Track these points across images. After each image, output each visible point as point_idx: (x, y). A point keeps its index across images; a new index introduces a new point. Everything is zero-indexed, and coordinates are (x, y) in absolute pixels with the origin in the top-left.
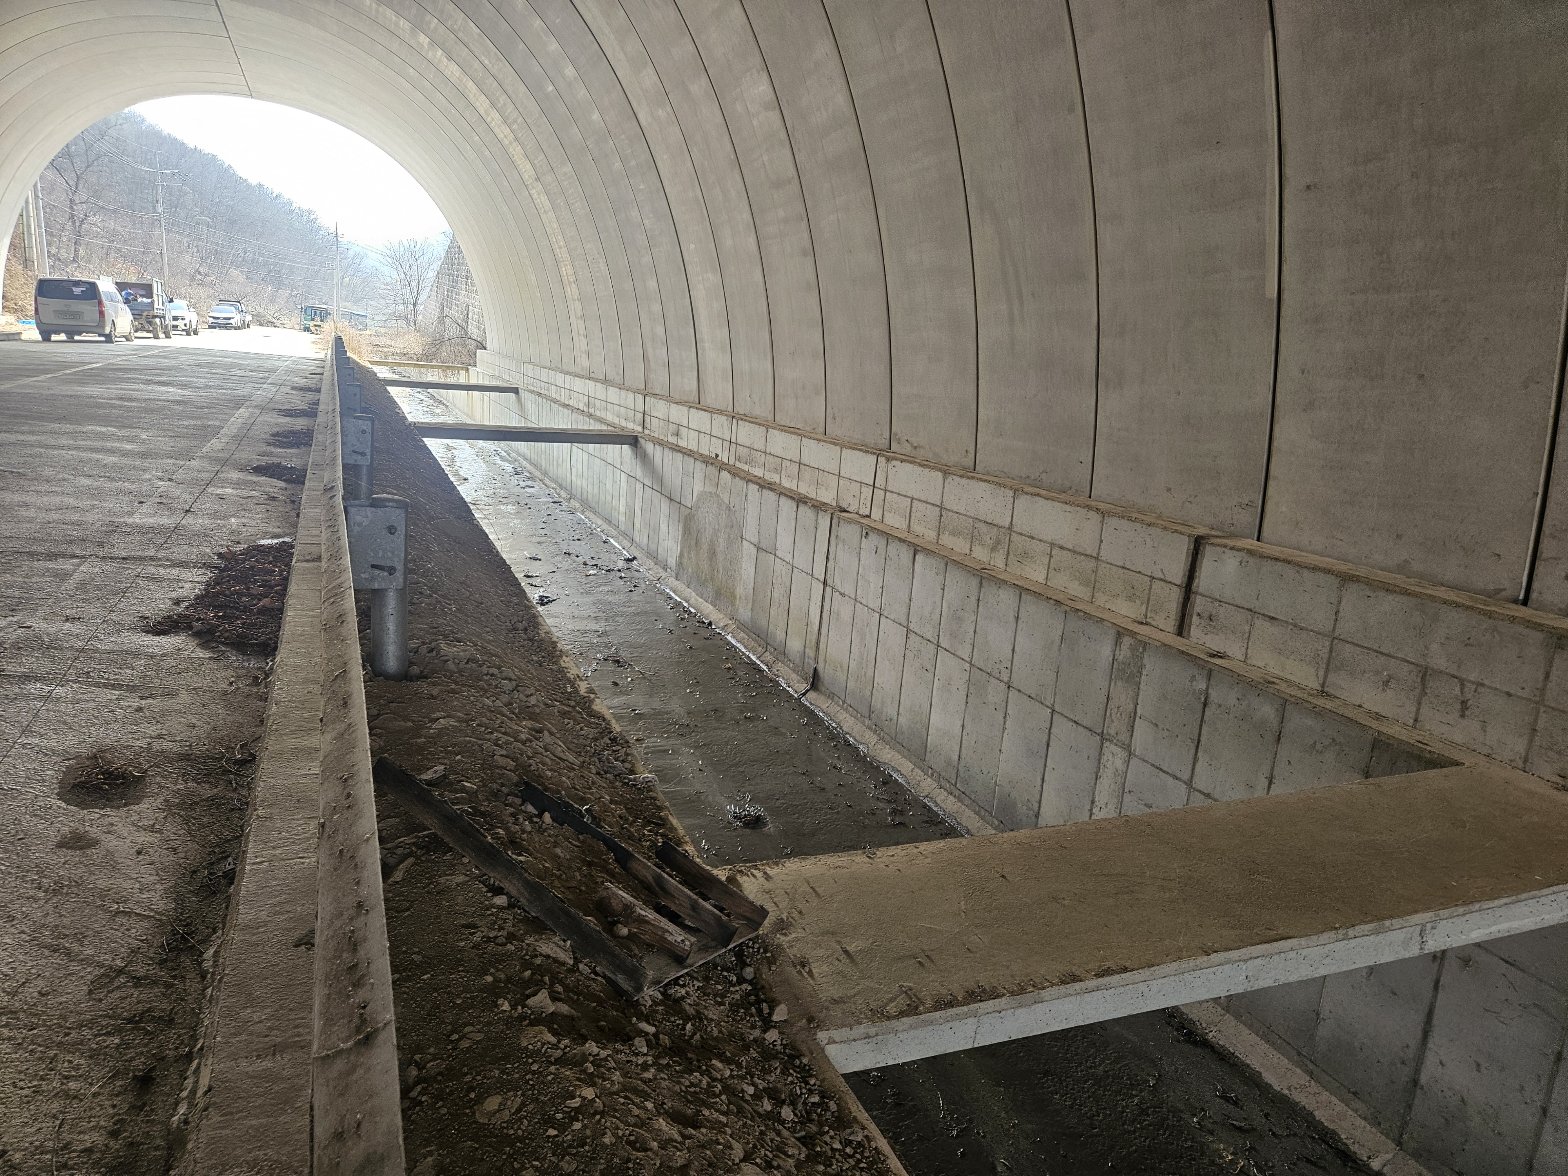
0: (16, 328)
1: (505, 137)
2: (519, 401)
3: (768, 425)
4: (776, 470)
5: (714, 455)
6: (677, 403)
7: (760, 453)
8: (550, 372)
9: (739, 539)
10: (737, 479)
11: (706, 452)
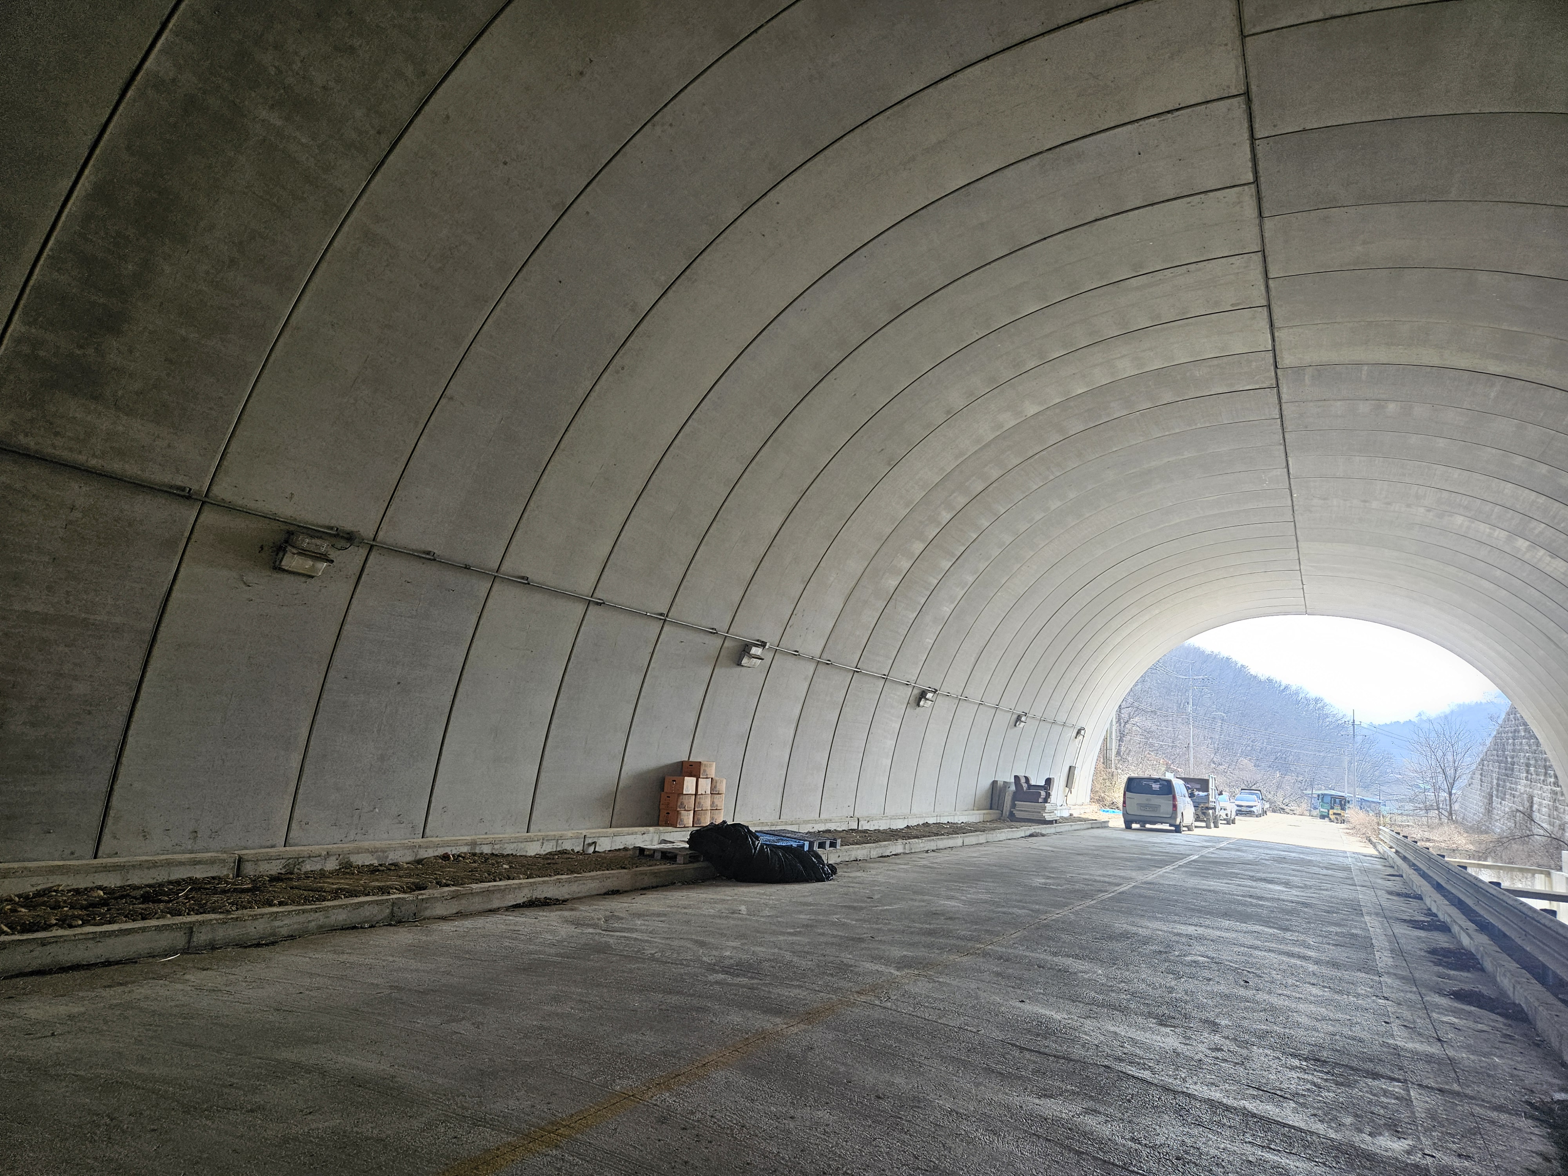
0: (1102, 816)
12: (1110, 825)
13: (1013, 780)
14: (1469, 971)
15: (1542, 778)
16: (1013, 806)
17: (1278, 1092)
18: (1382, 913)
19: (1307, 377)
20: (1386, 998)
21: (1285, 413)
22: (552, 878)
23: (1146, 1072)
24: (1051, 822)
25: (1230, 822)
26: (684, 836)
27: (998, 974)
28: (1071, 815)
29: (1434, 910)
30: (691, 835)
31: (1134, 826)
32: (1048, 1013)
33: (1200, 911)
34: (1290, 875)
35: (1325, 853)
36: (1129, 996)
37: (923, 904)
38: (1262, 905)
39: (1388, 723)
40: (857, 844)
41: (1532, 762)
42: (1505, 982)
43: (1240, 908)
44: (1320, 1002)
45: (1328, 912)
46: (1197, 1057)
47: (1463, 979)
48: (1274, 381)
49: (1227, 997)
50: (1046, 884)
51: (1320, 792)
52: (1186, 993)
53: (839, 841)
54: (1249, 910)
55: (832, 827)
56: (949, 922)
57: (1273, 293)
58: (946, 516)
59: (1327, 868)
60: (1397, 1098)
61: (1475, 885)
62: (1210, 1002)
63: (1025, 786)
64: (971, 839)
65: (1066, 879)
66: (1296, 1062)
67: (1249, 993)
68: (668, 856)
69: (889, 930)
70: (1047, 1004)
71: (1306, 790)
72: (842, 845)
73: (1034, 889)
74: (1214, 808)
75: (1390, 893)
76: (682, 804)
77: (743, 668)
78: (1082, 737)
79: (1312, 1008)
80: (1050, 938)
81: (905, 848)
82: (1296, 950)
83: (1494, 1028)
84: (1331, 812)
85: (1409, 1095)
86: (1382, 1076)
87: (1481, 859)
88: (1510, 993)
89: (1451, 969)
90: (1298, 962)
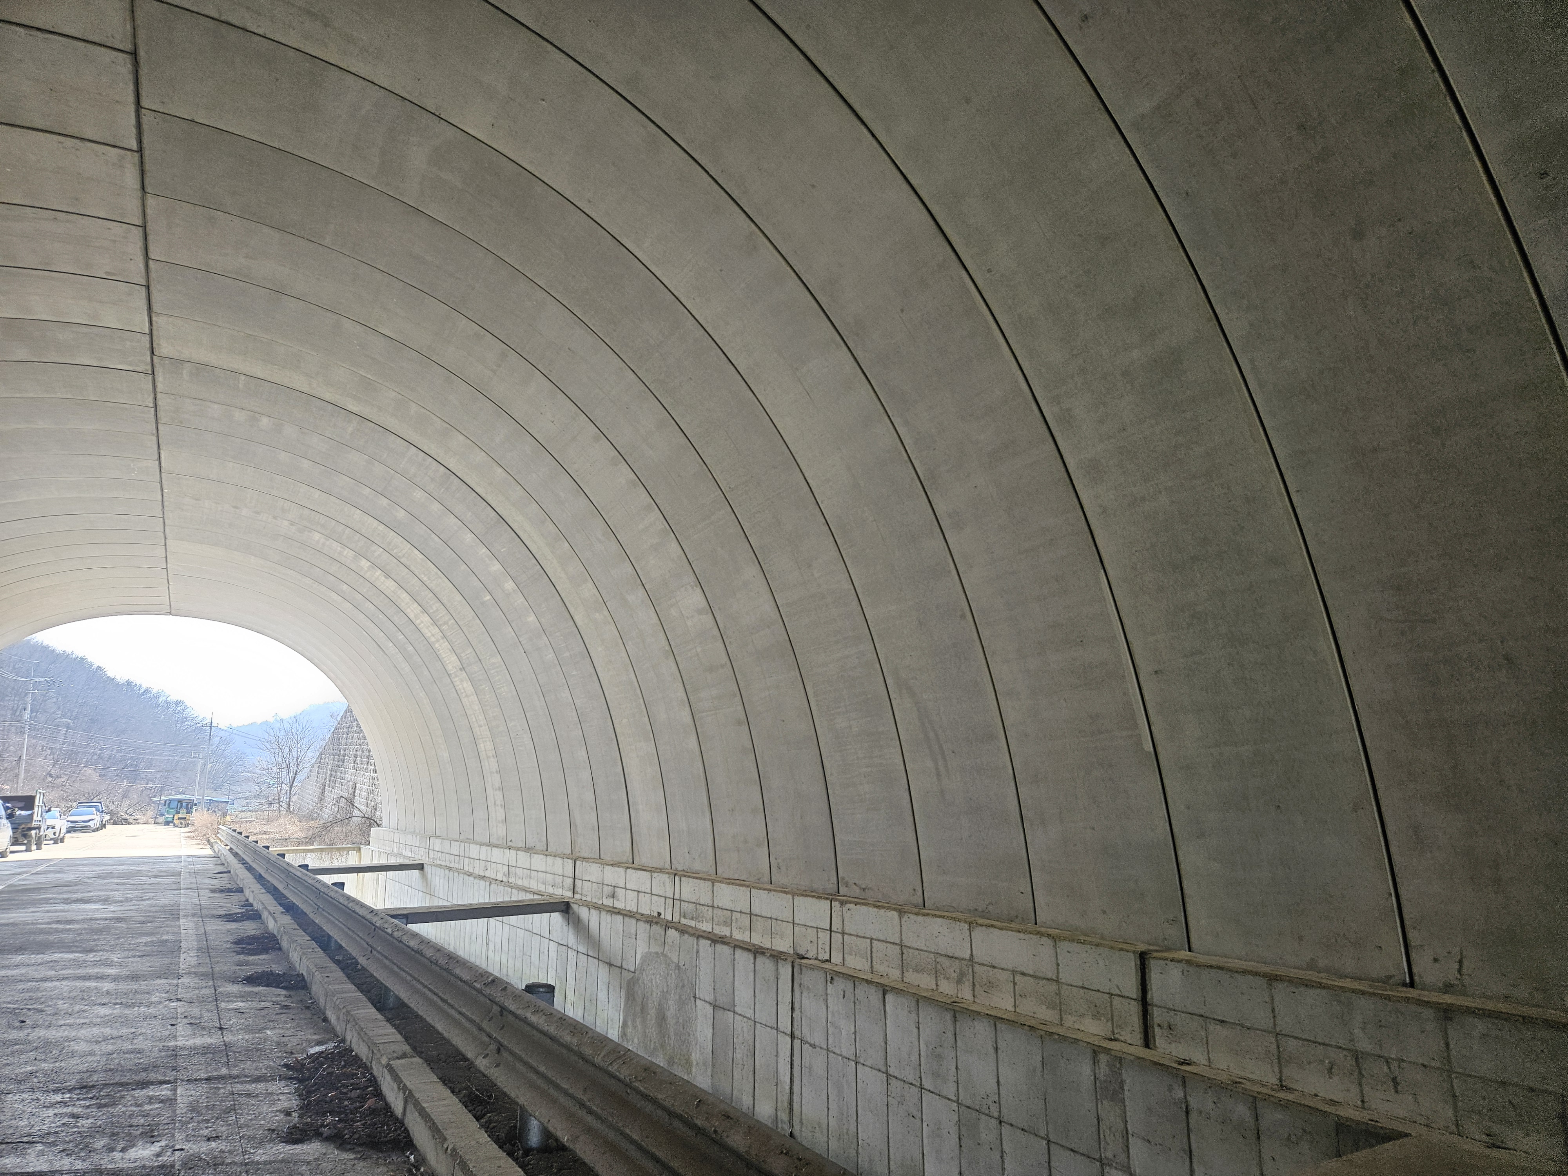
1: (433, 635)
2: (424, 877)
3: (714, 879)
4: (725, 923)
5: (656, 914)
6: (612, 865)
7: (707, 908)
8: (463, 844)
9: (692, 999)
10: (686, 936)
11: (646, 911)
14: (267, 953)
15: (365, 767)
19: (184, 372)
20: (179, 1000)
21: (159, 403)
25: (56, 841)
29: (251, 901)
34: (112, 890)
35: (160, 860)
38: (70, 930)
41: (359, 753)
42: (295, 956)
43: (40, 938)
44: (107, 1021)
45: (143, 923)
47: (261, 962)
48: (149, 367)
51: (167, 798)
54: (51, 938)
57: (153, 275)
59: (155, 877)
60: (162, 1101)
66: (58, 1097)
67: (22, 1034)
71: (155, 796)
74: (38, 828)
75: (213, 891)
79: (96, 1031)
82: (96, 971)
83: (275, 1003)
84: (176, 817)
85: (175, 1094)
86: (152, 1083)
87: (306, 844)
88: (297, 965)
89: (251, 955)
90: (93, 984)
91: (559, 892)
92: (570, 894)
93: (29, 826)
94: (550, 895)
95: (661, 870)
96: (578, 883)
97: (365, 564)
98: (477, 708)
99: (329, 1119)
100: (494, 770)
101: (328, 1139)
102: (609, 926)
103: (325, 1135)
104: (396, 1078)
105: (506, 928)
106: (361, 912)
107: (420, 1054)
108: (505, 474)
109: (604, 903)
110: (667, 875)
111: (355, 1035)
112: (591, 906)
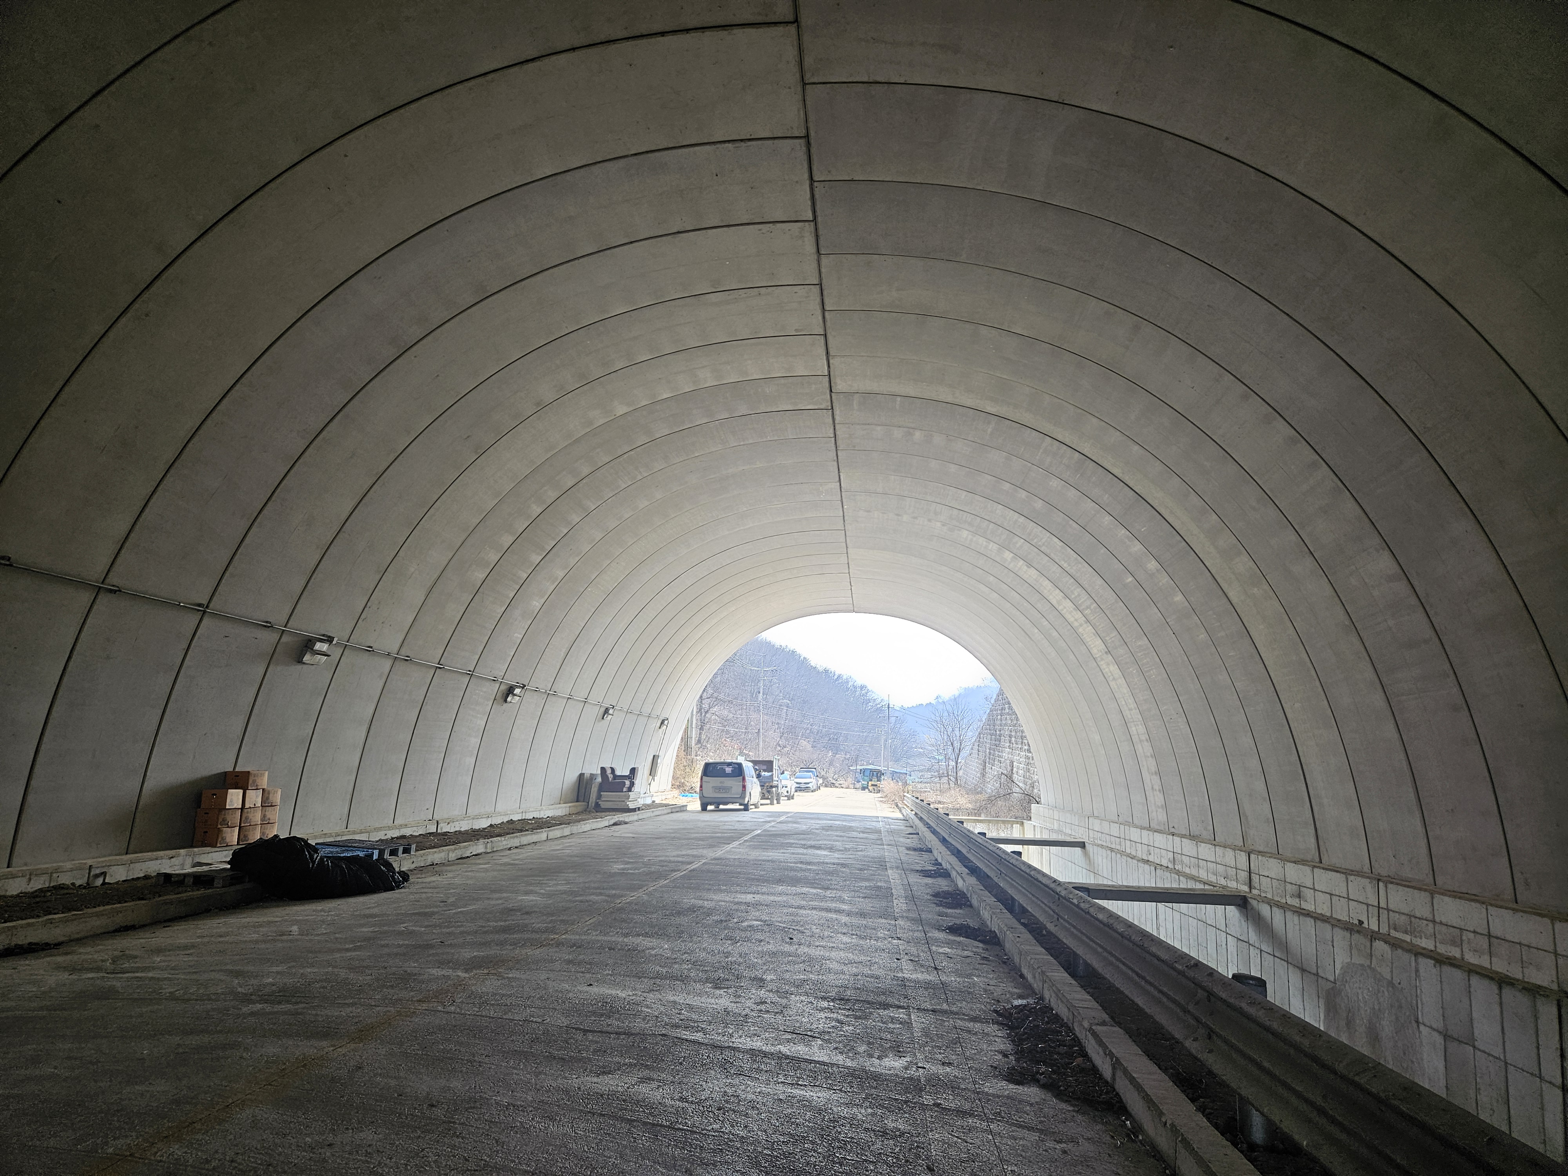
0: (681, 801)
1: (1076, 620)
2: (1086, 855)
3: (1433, 890)
4: (1453, 943)
5: (1357, 922)
6: (1295, 862)
7: (1425, 922)
8: (1122, 827)
9: (1415, 1025)
10: (1400, 951)
11: (1344, 917)
12: (688, 808)
13: (599, 772)
14: (961, 908)
15: (1020, 746)
16: (599, 797)
17: (809, 1033)
18: (902, 867)
19: (855, 402)
20: (899, 939)
21: (838, 433)
22: (41, 919)
23: (698, 1035)
24: (634, 810)
25: (790, 798)
26: (226, 856)
27: (569, 962)
28: (654, 802)
29: (940, 860)
30: (235, 854)
31: (710, 807)
32: (613, 992)
33: (758, 880)
34: (834, 841)
35: (864, 818)
36: (690, 966)
37: (500, 902)
39: (915, 706)
40: (434, 847)
41: (1013, 734)
42: (986, 914)
43: (792, 874)
44: (849, 948)
45: (861, 870)
46: (744, 1013)
47: (956, 916)
48: (829, 403)
49: (774, 954)
50: (623, 869)
51: (862, 767)
52: (740, 956)
53: (414, 847)
54: (799, 875)
55: (407, 832)
56: (525, 917)
57: (828, 324)
58: (536, 510)
59: (863, 832)
60: (901, 1023)
61: (968, 836)
62: (760, 961)
63: (611, 776)
64: (556, 833)
65: (643, 863)
66: (825, 1004)
67: (792, 949)
68: (202, 880)
69: (462, 933)
70: (615, 984)
71: (852, 766)
72: (417, 850)
73: (614, 874)
74: (777, 787)
75: (908, 849)
76: (224, 820)
77: (305, 666)
78: (665, 727)
79: (842, 954)
80: (624, 921)
81: (486, 848)
82: (833, 905)
83: (975, 953)
84: (870, 783)
85: (910, 1019)
86: (891, 1006)
87: (975, 815)
88: (989, 923)
89: (949, 908)
90: (834, 916)
91: (1233, 885)
92: (1246, 888)
93: (771, 784)
94: (1224, 887)
95: (1359, 874)
96: (1255, 878)
97: (1008, 555)
98: (1125, 691)
99: (1043, 1069)
100: (1149, 754)
101: (1044, 1086)
102: (1297, 927)
103: (1042, 1082)
104: (1101, 1043)
105: (1177, 915)
106: (1044, 880)
107: (1119, 1024)
108: (1142, 451)
109: (1289, 902)
110: (1368, 880)
111: (1053, 995)
112: (1272, 903)
